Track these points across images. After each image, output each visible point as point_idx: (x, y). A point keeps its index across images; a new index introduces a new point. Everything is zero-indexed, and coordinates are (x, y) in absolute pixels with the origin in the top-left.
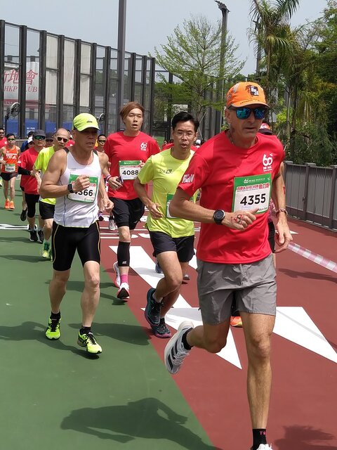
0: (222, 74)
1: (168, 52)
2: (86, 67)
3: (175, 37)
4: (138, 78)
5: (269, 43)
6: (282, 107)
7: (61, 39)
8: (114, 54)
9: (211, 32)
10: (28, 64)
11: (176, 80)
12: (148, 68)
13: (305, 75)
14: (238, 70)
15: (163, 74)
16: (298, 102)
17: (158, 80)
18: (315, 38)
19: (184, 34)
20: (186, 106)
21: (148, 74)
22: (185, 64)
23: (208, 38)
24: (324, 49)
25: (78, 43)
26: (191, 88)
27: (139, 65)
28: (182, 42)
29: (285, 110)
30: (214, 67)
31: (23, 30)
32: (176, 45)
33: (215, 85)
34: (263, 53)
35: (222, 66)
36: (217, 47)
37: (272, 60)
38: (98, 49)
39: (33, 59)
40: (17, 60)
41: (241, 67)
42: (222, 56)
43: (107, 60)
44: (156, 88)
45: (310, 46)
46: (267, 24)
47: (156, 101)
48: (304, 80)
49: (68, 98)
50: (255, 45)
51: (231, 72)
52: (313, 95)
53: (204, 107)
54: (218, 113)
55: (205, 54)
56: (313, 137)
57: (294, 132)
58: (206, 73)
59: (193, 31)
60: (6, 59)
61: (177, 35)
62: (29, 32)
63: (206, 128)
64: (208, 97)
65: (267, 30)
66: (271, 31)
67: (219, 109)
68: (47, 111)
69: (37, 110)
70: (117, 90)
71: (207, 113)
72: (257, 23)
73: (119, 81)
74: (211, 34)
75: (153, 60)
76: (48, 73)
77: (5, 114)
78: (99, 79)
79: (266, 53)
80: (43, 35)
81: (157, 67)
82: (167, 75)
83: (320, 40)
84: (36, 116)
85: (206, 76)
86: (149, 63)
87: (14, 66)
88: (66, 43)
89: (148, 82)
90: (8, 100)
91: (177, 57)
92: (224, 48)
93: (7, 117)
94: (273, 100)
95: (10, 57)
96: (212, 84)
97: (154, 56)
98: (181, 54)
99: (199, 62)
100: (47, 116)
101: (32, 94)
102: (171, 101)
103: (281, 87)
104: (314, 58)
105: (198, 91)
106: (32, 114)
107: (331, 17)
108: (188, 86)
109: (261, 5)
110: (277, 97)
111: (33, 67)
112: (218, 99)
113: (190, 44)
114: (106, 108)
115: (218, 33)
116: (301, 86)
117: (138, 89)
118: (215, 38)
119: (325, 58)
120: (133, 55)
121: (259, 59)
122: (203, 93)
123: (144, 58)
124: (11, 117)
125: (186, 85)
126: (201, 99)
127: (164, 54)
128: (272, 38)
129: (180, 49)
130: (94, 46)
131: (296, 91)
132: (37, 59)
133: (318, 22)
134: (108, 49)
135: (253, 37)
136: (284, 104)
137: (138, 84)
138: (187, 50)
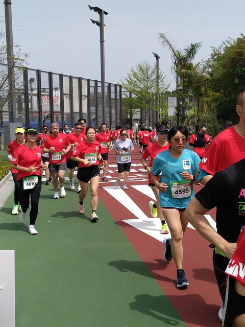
0: (158, 91)
1: (128, 81)
2: (85, 92)
3: (132, 73)
4: (113, 96)
5: (182, 73)
6: (191, 107)
7: (71, 78)
8: (99, 84)
9: (151, 69)
10: (54, 92)
11: (133, 96)
12: (118, 90)
13: (203, 89)
14: (166, 89)
15: (126, 93)
16: (200, 103)
17: (123, 96)
18: (207, 69)
19: (136, 71)
20: (139, 110)
21: (118, 94)
22: (137, 87)
23: (149, 73)
24: (212, 74)
25: (80, 79)
26: (142, 100)
27: (113, 89)
28: (135, 76)
29: (193, 108)
30: (153, 88)
31: (50, 74)
32: (132, 78)
33: (154, 97)
34: (179, 79)
35: (158, 87)
36: (155, 77)
37: (184, 82)
38: (91, 82)
39: (56, 89)
40: (48, 90)
41: (168, 87)
42: (157, 82)
43: (96, 87)
44: (123, 100)
45: (204, 74)
46: (181, 63)
47: (123, 108)
48: (202, 92)
49: (76, 109)
50: (175, 75)
51: (163, 90)
52: (208, 99)
53: (149, 109)
54: (157, 112)
55: (148, 81)
56: (209, 122)
57: (199, 120)
58: (149, 91)
59: (141, 69)
60: (42, 90)
61: (133, 72)
62: (53, 75)
63: (151, 120)
64: (151, 104)
65: (181, 66)
66: (183, 67)
67: (157, 110)
68: (65, 116)
69: (60, 116)
70: (102, 103)
71: (151, 113)
72: (175, 63)
73: (103, 98)
74: (151, 70)
75: (120, 86)
76: (64, 97)
77: (43, 119)
78: (92, 98)
79: (181, 79)
80: (61, 76)
81: (123, 90)
82: (128, 94)
83: (210, 70)
84: (60, 119)
85: (149, 93)
86: (118, 87)
87: (46, 94)
88: (74, 80)
89: (118, 98)
90: (44, 112)
91: (133, 84)
92: (158, 77)
93: (44, 121)
94: (186, 104)
95: (44, 89)
96: (153, 97)
97: (121, 84)
98: (135, 82)
99: (145, 86)
100: (65, 119)
101: (57, 108)
102: (131, 107)
103: (190, 96)
104: (207, 80)
105: (146, 101)
106: (57, 118)
107: (215, 57)
108: (140, 99)
109: (177, 53)
110: (188, 102)
111: (56, 93)
112: (156, 105)
113: (140, 76)
114: (96, 113)
115: (154, 70)
116: (201, 95)
117: (113, 102)
118: (153, 73)
119: (213, 80)
120: (110, 84)
121: (177, 82)
122: (148, 102)
123: (116, 85)
124: (46, 121)
125: (139, 98)
126: (147, 105)
127: (126, 83)
128: (184, 71)
129: (135, 79)
130: (88, 81)
131: (198, 98)
132: (59, 89)
133: (208, 61)
134: (96, 82)
135: (174, 71)
136: (193, 105)
137: (113, 99)
138: (139, 80)
